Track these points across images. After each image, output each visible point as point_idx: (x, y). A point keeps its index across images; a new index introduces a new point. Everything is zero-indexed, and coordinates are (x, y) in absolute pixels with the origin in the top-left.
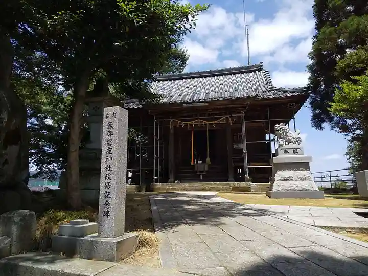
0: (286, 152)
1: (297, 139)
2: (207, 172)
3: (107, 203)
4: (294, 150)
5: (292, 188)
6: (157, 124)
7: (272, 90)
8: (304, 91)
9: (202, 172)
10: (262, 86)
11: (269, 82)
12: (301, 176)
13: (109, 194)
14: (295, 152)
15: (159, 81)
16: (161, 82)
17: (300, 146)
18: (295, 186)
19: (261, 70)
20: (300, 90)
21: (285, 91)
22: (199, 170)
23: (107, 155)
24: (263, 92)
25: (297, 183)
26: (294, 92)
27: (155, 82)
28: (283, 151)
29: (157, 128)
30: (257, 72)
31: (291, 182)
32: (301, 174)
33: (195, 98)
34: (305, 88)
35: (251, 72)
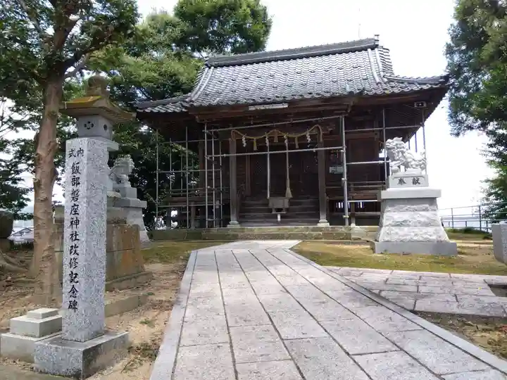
0: (401, 182)
1: (420, 161)
2: (287, 210)
3: (73, 290)
4: (414, 180)
5: (408, 238)
6: (209, 137)
7: (390, 81)
8: (440, 83)
9: (279, 210)
10: (375, 75)
11: (387, 67)
12: (422, 220)
13: (76, 277)
14: (416, 182)
15: (215, 67)
16: (219, 69)
17: (423, 173)
18: (413, 234)
19: (377, 46)
20: (433, 80)
21: (411, 83)
22: (275, 207)
23: (72, 216)
24: (377, 84)
25: (416, 230)
26: (425, 84)
27: (210, 68)
28: (397, 181)
29: (209, 143)
30: (369, 50)
31: (406, 229)
32: (423, 216)
33: (270, 95)
34: (441, 77)
35: (360, 50)
